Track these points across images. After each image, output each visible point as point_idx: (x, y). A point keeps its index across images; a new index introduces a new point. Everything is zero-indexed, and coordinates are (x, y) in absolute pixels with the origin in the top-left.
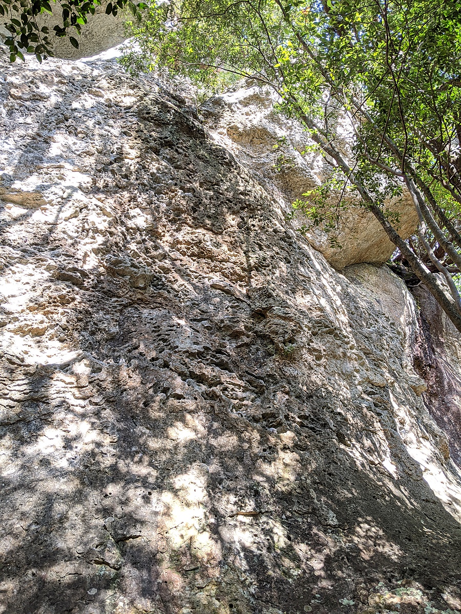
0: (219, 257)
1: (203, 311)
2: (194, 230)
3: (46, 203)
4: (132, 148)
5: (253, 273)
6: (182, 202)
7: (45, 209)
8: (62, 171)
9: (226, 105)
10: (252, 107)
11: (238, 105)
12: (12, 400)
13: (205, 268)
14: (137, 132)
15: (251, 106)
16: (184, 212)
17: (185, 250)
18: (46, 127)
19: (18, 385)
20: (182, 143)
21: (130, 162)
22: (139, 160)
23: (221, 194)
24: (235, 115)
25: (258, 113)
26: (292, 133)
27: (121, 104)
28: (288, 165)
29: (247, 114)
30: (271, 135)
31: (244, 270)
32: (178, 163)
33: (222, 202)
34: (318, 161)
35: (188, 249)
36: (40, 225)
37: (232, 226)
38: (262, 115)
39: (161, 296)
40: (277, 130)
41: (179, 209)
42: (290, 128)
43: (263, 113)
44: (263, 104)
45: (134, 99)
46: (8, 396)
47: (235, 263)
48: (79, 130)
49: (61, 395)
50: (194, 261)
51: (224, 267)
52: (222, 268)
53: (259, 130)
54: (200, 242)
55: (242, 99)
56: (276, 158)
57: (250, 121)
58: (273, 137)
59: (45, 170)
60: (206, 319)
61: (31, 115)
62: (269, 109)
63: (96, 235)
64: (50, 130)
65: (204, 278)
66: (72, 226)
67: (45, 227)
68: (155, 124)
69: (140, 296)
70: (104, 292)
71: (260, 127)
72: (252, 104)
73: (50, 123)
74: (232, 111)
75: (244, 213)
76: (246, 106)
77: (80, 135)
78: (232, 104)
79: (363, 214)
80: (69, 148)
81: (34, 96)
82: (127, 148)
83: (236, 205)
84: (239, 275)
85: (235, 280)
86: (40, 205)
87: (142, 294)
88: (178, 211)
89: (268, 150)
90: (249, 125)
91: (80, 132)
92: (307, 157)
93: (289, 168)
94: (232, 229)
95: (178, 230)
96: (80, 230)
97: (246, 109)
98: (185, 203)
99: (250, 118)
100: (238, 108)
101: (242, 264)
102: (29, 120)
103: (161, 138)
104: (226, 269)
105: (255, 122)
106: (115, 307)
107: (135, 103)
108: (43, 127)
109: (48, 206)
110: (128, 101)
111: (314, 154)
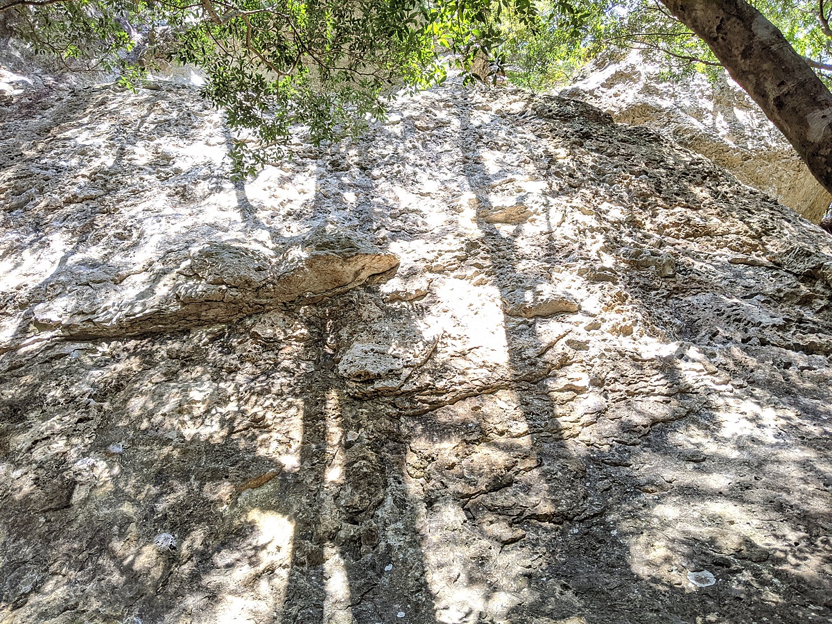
0: (718, 231)
1: (746, 287)
2: (672, 211)
3: (531, 215)
4: (556, 147)
5: (764, 238)
6: (642, 185)
7: (534, 220)
8: (516, 184)
9: (586, 93)
10: (619, 87)
11: (601, 89)
12: (663, 395)
13: (709, 246)
14: (551, 131)
15: (617, 86)
16: (650, 195)
17: (677, 232)
18: (468, 149)
19: (657, 380)
20: (596, 132)
21: (566, 161)
22: (571, 157)
23: (672, 169)
24: (602, 100)
25: (629, 91)
26: (678, 100)
27: (512, 112)
28: (689, 135)
29: (616, 95)
30: (655, 109)
31: (753, 237)
32: (609, 151)
33: (679, 177)
34: (720, 122)
35: (679, 231)
36: (538, 237)
37: (706, 198)
38: (635, 91)
39: (694, 280)
40: (659, 102)
41: (642, 194)
42: (673, 95)
43: (635, 88)
44: (631, 80)
45: (522, 104)
46: (656, 392)
47: (738, 233)
48: (500, 143)
49: (702, 384)
50: (692, 241)
51: (729, 240)
52: (727, 243)
53: (639, 107)
54: (689, 220)
55: (604, 81)
56: (671, 132)
57: (623, 101)
58: (659, 110)
59: (500, 188)
60: (757, 294)
61: (446, 141)
62: (640, 83)
63: (594, 234)
64: (474, 151)
65: (714, 256)
66: (568, 229)
67: (543, 237)
68: (561, 120)
69: (674, 286)
70: (640, 287)
71: (639, 104)
72: (618, 83)
73: (470, 144)
74: (596, 97)
75: (708, 182)
76: (610, 88)
77: (503, 148)
78: (593, 90)
79: (798, 166)
80: (502, 162)
81: (437, 123)
82: (551, 149)
83: (694, 176)
84: (751, 245)
85: (748, 251)
86: (526, 218)
87: (675, 282)
88: (644, 196)
89: (656, 126)
90: (624, 105)
91: (503, 145)
92: (705, 121)
93: (691, 138)
94: (707, 201)
95: (654, 215)
96: (577, 232)
97: (613, 91)
98: (645, 186)
99: (622, 97)
100: (603, 92)
101: (746, 232)
102: (447, 147)
103: (577, 132)
104: (731, 241)
105: (630, 100)
106: (659, 301)
107: (526, 106)
108: (465, 149)
109: (535, 216)
110: (517, 107)
111: (712, 116)
